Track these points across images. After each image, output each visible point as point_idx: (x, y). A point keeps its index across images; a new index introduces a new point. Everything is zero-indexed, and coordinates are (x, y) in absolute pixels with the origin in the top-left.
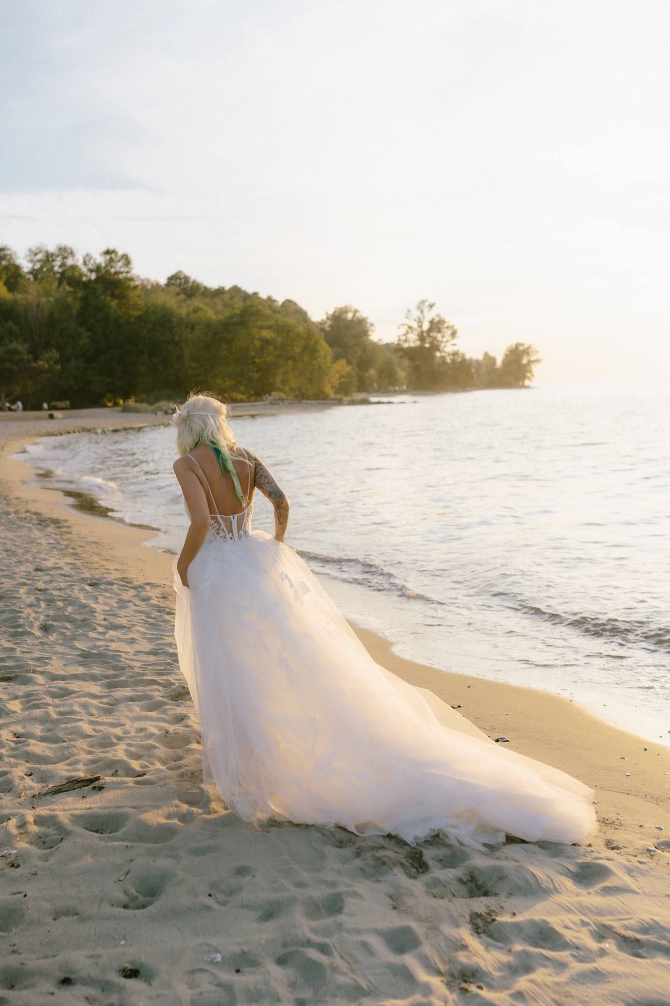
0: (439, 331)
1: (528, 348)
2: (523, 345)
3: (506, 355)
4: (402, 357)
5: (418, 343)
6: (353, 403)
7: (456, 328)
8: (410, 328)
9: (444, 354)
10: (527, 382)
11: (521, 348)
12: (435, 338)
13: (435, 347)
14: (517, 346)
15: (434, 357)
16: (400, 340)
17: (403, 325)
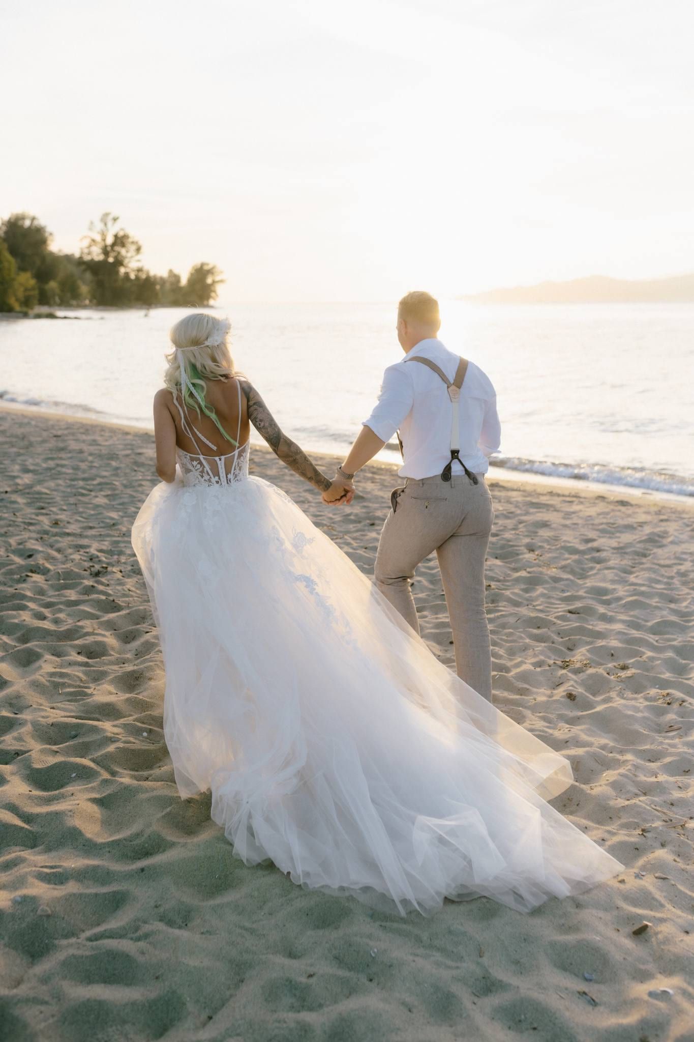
0: (123, 245)
1: (213, 268)
2: (208, 264)
3: (192, 275)
4: (85, 271)
5: (101, 257)
6: (38, 316)
7: (141, 243)
8: (93, 241)
9: (128, 270)
10: (211, 302)
11: (206, 268)
12: (119, 253)
13: (119, 262)
14: (202, 265)
15: (117, 272)
16: (82, 253)
17: (85, 237)
